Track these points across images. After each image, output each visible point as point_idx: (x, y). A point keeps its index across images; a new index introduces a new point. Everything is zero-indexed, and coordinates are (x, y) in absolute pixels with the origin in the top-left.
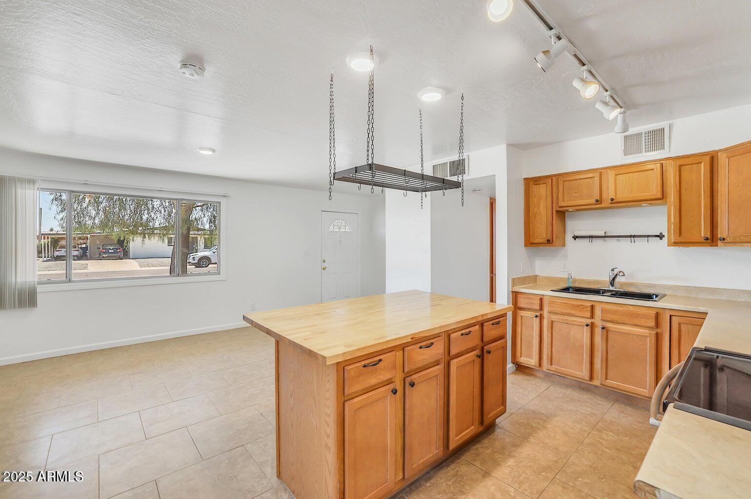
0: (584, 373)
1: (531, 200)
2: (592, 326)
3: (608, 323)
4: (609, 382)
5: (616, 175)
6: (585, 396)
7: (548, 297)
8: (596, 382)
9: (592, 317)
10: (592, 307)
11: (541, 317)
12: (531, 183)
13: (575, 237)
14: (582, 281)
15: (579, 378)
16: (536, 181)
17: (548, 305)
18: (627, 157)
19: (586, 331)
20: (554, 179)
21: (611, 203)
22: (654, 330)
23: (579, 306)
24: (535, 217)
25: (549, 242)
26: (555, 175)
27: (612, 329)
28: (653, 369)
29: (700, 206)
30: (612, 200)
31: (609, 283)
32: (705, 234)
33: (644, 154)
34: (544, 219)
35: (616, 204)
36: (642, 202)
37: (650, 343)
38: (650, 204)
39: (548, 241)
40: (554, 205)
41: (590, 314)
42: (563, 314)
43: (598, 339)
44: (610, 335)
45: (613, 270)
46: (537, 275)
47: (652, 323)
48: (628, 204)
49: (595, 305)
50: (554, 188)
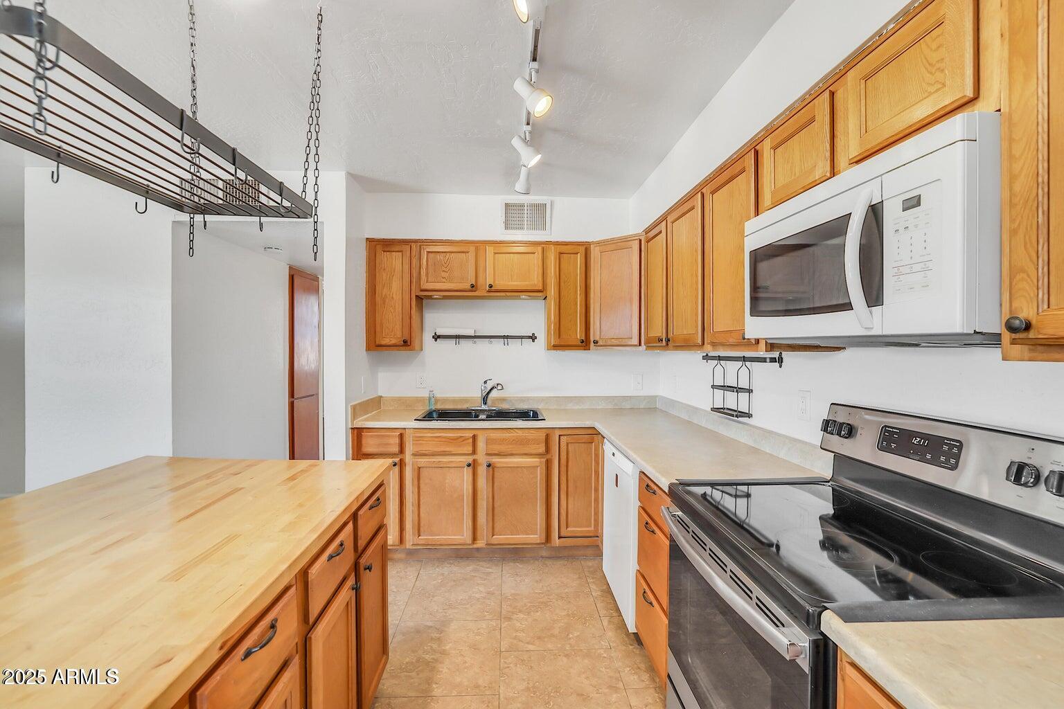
0: (465, 536)
1: (377, 275)
2: (473, 465)
3: (494, 457)
4: (498, 538)
5: (495, 253)
6: (468, 568)
7: (412, 430)
8: (481, 544)
9: (474, 452)
10: (474, 437)
11: (401, 465)
12: (379, 248)
13: (437, 337)
14: (445, 400)
15: (460, 544)
16: (387, 245)
17: (413, 444)
18: (508, 231)
19: (467, 473)
20: (414, 246)
21: (489, 291)
22: (544, 456)
23: (458, 439)
24: (384, 303)
25: (406, 344)
26: (416, 241)
27: (498, 465)
28: (544, 507)
29: (576, 304)
30: (491, 286)
31: (480, 401)
32: (580, 337)
33: (525, 231)
34: (399, 308)
35: (494, 292)
36: (522, 293)
37: (540, 474)
38: (529, 296)
39: (405, 342)
40: (413, 288)
41: (471, 449)
42: (433, 454)
43: (482, 482)
44: (496, 474)
45: (485, 382)
46: (381, 397)
47: (542, 449)
48: (508, 294)
49: (477, 435)
50: (415, 261)
